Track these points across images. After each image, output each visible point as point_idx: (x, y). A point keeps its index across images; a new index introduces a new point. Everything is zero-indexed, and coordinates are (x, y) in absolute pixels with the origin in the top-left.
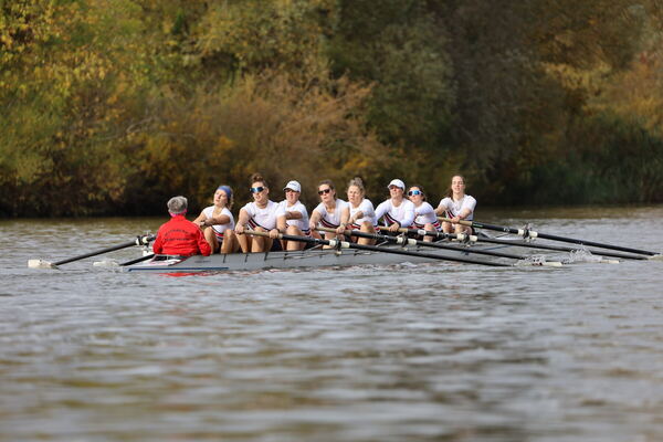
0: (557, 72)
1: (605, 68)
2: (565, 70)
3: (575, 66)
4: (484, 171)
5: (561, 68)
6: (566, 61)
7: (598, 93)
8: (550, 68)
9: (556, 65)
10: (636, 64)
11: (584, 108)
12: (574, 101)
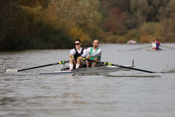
0: (25, 9)
1: (40, 7)
2: (28, 8)
3: (31, 7)
4: (3, 39)
5: (27, 7)
6: (29, 5)
7: (38, 15)
8: (24, 7)
9: (26, 6)
10: (49, 6)
11: (34, 20)
12: (31, 18)
